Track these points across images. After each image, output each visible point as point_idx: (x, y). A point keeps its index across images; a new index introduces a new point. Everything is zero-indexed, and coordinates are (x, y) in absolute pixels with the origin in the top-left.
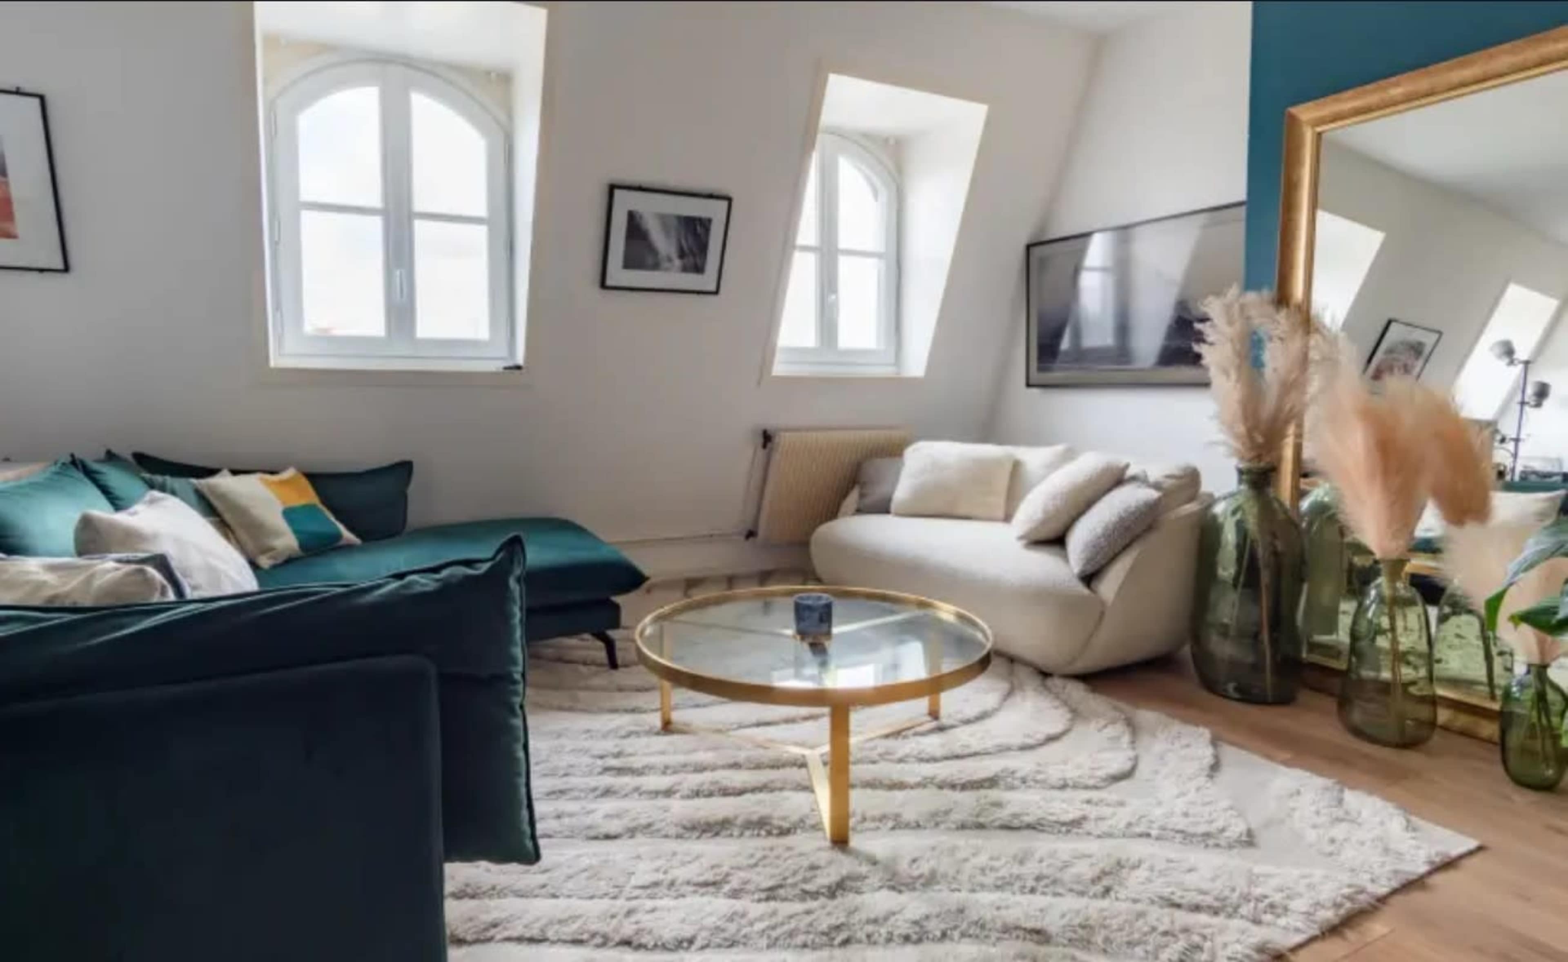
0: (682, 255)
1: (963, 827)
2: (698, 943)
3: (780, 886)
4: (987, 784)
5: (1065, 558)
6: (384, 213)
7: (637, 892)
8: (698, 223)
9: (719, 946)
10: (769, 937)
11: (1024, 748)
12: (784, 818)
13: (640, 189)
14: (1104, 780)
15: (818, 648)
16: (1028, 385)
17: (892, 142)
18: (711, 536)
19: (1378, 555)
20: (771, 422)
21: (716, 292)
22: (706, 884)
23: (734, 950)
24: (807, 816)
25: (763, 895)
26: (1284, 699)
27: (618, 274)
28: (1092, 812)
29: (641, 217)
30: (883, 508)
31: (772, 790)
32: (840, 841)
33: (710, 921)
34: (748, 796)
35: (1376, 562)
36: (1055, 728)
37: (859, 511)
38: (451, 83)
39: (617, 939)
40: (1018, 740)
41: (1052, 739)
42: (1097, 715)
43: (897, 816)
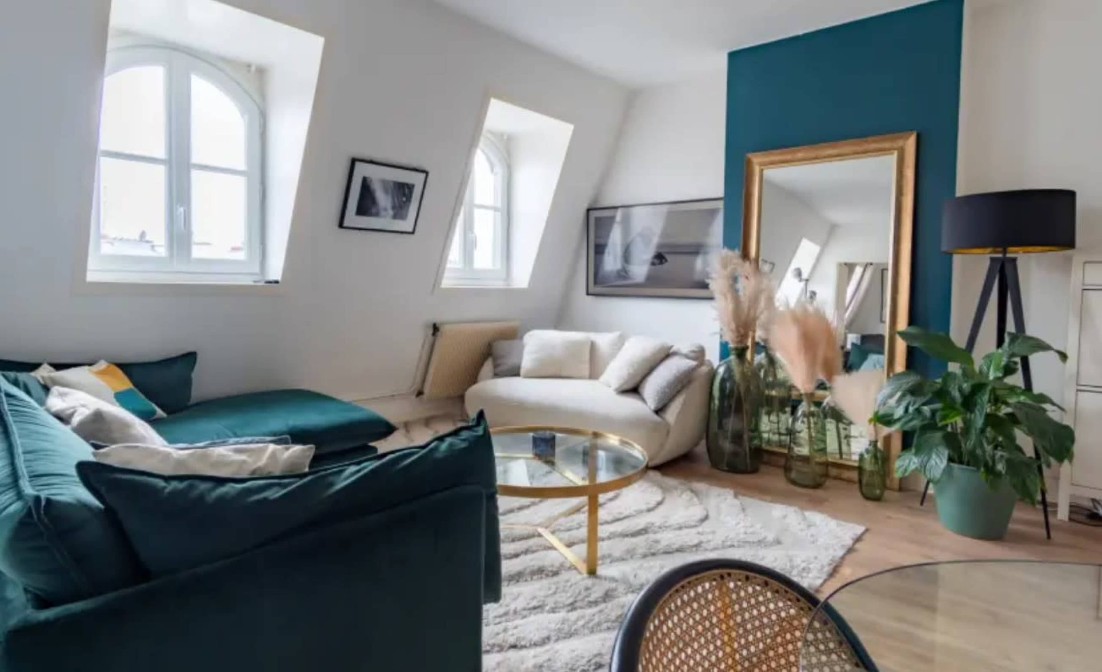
0: (394, 208)
1: (645, 556)
2: (553, 638)
3: (575, 602)
4: (643, 532)
5: (643, 400)
6: (168, 162)
7: (498, 620)
8: (406, 186)
9: (565, 638)
10: (588, 628)
11: (649, 510)
12: (552, 566)
13: (372, 162)
14: (698, 521)
15: (551, 463)
16: (588, 294)
17: (505, 137)
18: (393, 396)
19: (802, 392)
20: (438, 319)
21: (413, 233)
22: (535, 608)
23: (572, 638)
24: (563, 562)
25: (569, 608)
26: (754, 471)
27: (352, 218)
28: (703, 538)
29: (371, 181)
30: (515, 372)
31: (534, 552)
32: (592, 572)
33: (553, 626)
34: (522, 557)
35: (801, 395)
36: (659, 498)
37: (497, 375)
38: (220, 70)
39: (508, 645)
40: (644, 507)
41: (660, 504)
42: (676, 488)
43: (610, 556)
